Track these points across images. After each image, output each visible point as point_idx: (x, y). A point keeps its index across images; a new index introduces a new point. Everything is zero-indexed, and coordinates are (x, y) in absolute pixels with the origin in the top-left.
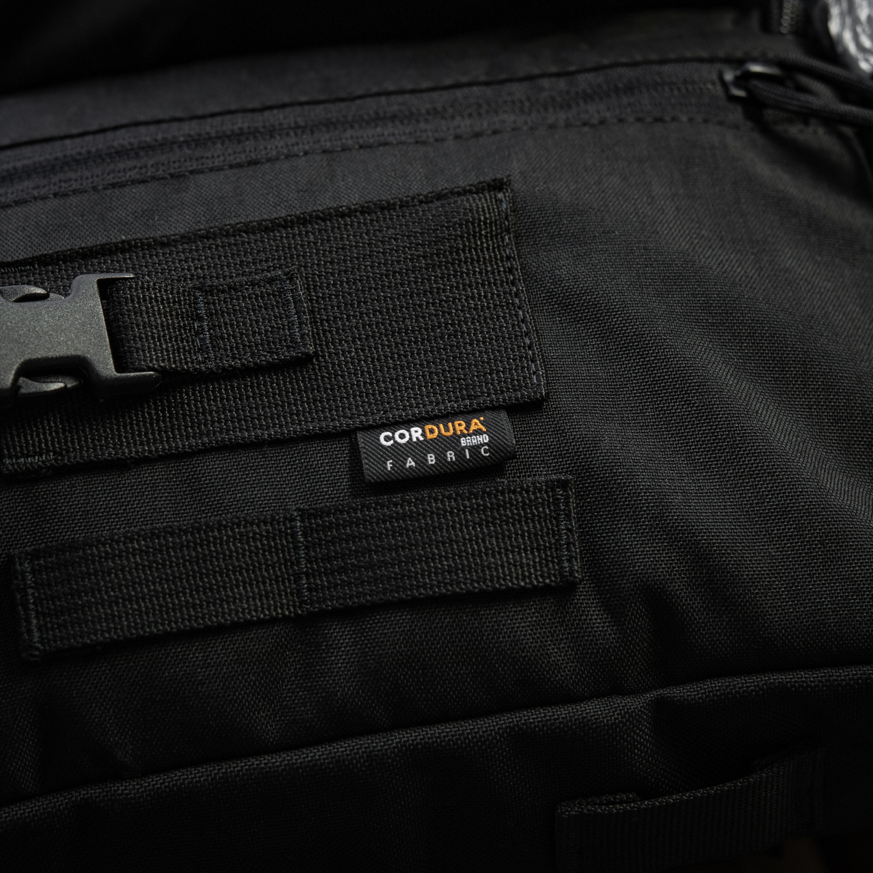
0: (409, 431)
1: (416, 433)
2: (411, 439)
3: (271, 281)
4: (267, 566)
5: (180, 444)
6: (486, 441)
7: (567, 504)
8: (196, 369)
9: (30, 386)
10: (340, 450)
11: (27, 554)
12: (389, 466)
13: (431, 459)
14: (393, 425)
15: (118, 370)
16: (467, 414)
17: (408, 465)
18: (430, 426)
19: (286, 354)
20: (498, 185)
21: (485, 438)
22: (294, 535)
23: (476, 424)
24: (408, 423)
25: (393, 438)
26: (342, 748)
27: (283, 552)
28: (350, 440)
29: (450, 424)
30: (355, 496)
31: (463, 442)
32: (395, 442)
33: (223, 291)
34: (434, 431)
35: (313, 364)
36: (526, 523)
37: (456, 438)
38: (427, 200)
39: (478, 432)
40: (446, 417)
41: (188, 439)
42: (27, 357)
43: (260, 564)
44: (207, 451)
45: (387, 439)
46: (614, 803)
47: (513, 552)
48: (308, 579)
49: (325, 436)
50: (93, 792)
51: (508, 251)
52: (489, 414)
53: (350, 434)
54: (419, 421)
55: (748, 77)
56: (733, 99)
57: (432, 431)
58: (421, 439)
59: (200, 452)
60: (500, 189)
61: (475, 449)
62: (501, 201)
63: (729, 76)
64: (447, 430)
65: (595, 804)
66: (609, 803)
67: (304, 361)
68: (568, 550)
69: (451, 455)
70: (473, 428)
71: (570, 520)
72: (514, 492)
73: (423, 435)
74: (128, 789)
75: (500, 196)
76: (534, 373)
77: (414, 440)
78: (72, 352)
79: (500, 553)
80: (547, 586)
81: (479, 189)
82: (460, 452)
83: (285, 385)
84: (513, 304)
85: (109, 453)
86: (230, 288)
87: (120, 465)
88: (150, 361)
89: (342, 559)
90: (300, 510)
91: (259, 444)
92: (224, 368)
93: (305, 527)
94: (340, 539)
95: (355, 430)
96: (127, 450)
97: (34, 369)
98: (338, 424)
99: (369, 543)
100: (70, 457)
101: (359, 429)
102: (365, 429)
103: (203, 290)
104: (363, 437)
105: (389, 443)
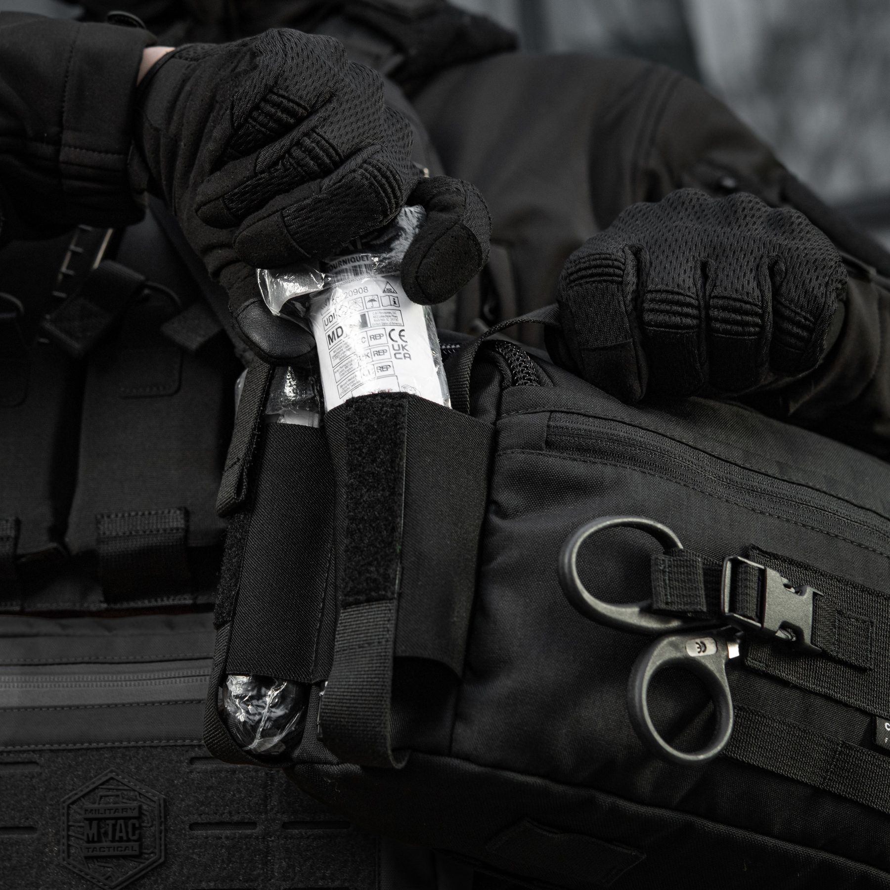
3: (864, 622)
4: (820, 760)
8: (830, 654)
9: (781, 634)
10: (867, 720)
11: (738, 707)
12: (886, 741)
15: (812, 643)
19: (862, 663)
22: (835, 752)
27: (828, 757)
28: (873, 719)
33: (846, 617)
35: (867, 673)
41: (814, 685)
42: (784, 620)
43: (818, 758)
44: (819, 694)
45: (888, 726)
48: (831, 774)
49: (863, 712)
53: (873, 717)
59: (821, 695)
67: (862, 670)
78: (798, 625)
83: (855, 677)
85: (784, 676)
86: (848, 617)
87: (785, 683)
88: (821, 644)
89: (848, 772)
90: (843, 742)
91: (838, 702)
92: (839, 658)
93: (842, 750)
94: (852, 763)
95: (875, 715)
96: (792, 678)
97: (785, 626)
98: (869, 708)
99: (862, 771)
100: (770, 671)
101: (878, 716)
102: (881, 717)
103: (839, 612)
104: (878, 721)
105: (888, 729)
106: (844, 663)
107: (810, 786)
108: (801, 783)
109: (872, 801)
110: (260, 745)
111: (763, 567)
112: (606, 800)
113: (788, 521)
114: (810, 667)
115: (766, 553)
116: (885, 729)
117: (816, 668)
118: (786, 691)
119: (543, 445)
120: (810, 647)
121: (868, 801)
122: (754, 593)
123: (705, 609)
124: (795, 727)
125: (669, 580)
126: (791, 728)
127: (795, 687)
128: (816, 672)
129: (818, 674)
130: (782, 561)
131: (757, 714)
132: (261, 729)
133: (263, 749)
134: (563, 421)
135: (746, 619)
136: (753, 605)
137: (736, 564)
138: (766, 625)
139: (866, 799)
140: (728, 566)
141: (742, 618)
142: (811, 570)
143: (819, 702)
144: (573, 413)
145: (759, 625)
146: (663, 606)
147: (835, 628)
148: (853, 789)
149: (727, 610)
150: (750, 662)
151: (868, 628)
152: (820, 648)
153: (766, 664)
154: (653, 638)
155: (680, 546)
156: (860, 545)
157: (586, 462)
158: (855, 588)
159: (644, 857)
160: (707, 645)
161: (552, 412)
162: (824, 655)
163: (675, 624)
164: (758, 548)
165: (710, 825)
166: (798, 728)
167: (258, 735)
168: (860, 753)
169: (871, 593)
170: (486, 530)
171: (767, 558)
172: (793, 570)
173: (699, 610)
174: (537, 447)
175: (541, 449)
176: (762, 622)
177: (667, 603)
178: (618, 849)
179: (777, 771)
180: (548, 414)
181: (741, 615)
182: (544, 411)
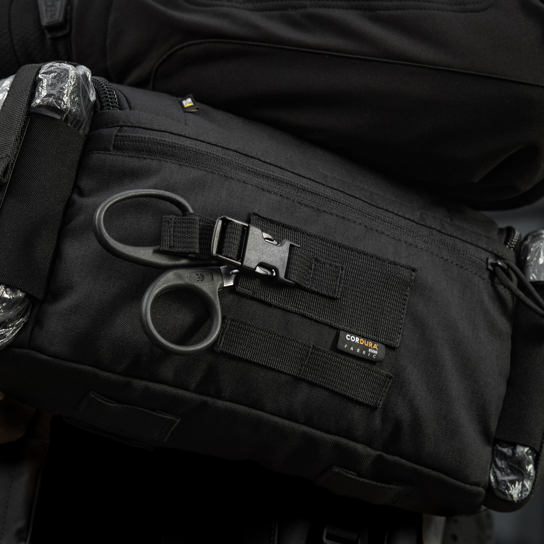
0: (355, 338)
1: (357, 340)
2: (355, 341)
3: (336, 267)
4: (296, 358)
5: (289, 307)
6: (376, 353)
7: (388, 384)
8: (304, 286)
9: (258, 270)
10: (333, 333)
11: (231, 319)
12: (345, 347)
13: (358, 350)
14: (352, 333)
15: (285, 278)
16: (374, 341)
17: (351, 349)
18: (362, 340)
19: (330, 294)
20: (414, 270)
21: (376, 352)
22: (308, 353)
23: (375, 346)
24: (356, 335)
25: (350, 338)
26: (287, 423)
27: (302, 355)
28: (337, 331)
29: (368, 342)
30: (331, 350)
31: (370, 350)
32: (350, 339)
33: (321, 263)
34: (363, 342)
35: (337, 301)
36: (374, 383)
37: (368, 348)
38: (391, 263)
39: (375, 349)
40: (367, 339)
41: (292, 307)
42: (261, 261)
43: (294, 356)
44: (296, 313)
45: (348, 337)
46: (349, 474)
47: (366, 390)
48: (305, 367)
49: (331, 326)
50: (209, 400)
51: (407, 293)
52: (380, 344)
53: (338, 330)
54: (360, 336)
55: (497, 265)
56: (487, 269)
57: (362, 342)
58: (358, 342)
60: (414, 271)
61: (372, 354)
62: (412, 275)
63: (491, 261)
64: (366, 344)
65: (344, 471)
66: (347, 473)
67: (334, 299)
68: (381, 397)
69: (364, 352)
70: (374, 347)
71: (386, 389)
72: (376, 373)
73: (359, 341)
74: (220, 403)
75: (413, 273)
76: (398, 338)
77: (356, 342)
78: (274, 265)
79: (363, 389)
80: (370, 405)
81: (407, 268)
82: (367, 352)
83: (326, 303)
84: (401, 312)
85: (268, 300)
86: (323, 263)
87: (269, 305)
88: (294, 278)
89: (318, 367)
90: (313, 346)
91: (311, 319)
92: (312, 290)
93: (312, 352)
94: (320, 361)
96: (274, 302)
97: (262, 265)
98: (336, 325)
99: (328, 366)
100: (257, 296)
101: (341, 329)
102: (343, 330)
103: (316, 260)
104: (342, 333)
105: (349, 339)
106: (318, 294)
107: (290, 375)
108: (282, 372)
109: (335, 387)
111: (247, 225)
113: (287, 198)
114: (290, 295)
115: (265, 219)
116: (346, 339)
117: (294, 296)
118: (270, 310)
119: (112, 148)
120: (284, 280)
121: (333, 387)
123: (197, 251)
124: (275, 334)
125: (174, 231)
126: (272, 335)
127: (275, 307)
128: (294, 298)
129: (295, 300)
130: (276, 225)
131: (245, 324)
134: (128, 132)
135: (228, 259)
136: (235, 249)
137: (226, 222)
138: (246, 263)
139: (331, 385)
140: (220, 222)
141: (225, 258)
142: (299, 231)
143: (296, 318)
144: (136, 127)
145: (240, 263)
146: (167, 249)
147: (311, 270)
148: (322, 378)
149: (214, 252)
150: (239, 289)
151: (339, 271)
152: (294, 282)
153: (253, 291)
154: (162, 270)
155: (191, 211)
156: (343, 218)
157: (140, 158)
158: (334, 244)
159: (178, 421)
160: (205, 277)
161: (121, 126)
162: (297, 286)
163: (184, 261)
164: (257, 215)
166: (278, 334)
168: (327, 354)
169: (347, 248)
170: (70, 203)
171: (265, 222)
172: (284, 231)
173: (193, 252)
174: (107, 149)
175: (109, 151)
176: (242, 262)
177: (170, 247)
178: (159, 415)
179: (262, 363)
180: (118, 128)
181: (224, 256)
182: (117, 126)
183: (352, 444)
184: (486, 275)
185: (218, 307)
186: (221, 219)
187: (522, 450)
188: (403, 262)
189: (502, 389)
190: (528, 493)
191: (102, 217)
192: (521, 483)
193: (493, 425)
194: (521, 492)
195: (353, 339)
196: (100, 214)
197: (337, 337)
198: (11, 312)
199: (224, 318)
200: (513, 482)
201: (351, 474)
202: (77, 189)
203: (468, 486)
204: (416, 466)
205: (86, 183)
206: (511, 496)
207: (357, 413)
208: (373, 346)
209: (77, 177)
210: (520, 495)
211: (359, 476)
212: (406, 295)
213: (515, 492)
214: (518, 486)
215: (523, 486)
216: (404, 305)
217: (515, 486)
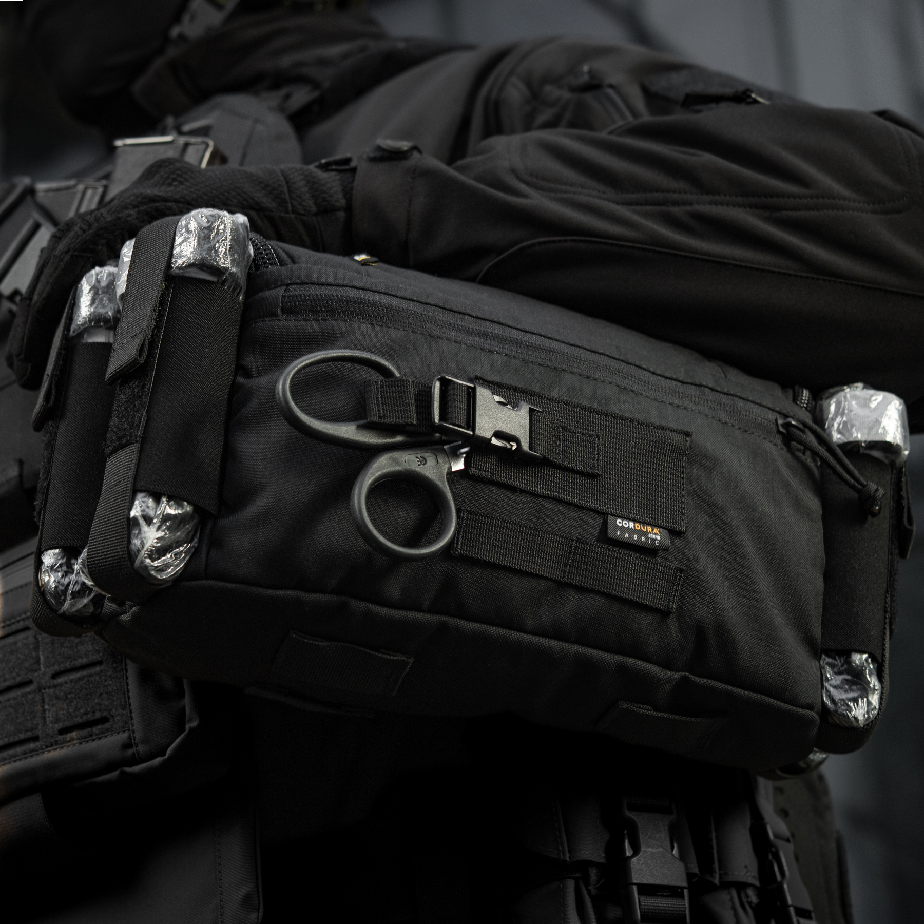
0: (629, 523)
1: (632, 525)
2: (629, 526)
3: (590, 436)
4: (557, 555)
5: (538, 490)
6: (659, 539)
7: (679, 579)
8: (555, 462)
9: (494, 441)
10: (600, 519)
11: (468, 511)
12: (618, 534)
13: (635, 537)
14: (623, 518)
15: (530, 449)
16: (654, 525)
17: (626, 536)
18: (637, 525)
19: (589, 470)
20: (688, 434)
21: (658, 538)
22: (571, 548)
23: (656, 531)
24: (629, 520)
25: (622, 523)
26: (554, 643)
27: (565, 552)
28: (604, 517)
29: (645, 527)
30: (598, 540)
31: (650, 535)
32: (622, 525)
33: (571, 432)
34: (638, 527)
35: (597, 479)
36: (662, 580)
37: (647, 533)
38: (657, 427)
39: (656, 534)
40: (644, 523)
41: (542, 490)
42: (497, 429)
43: (554, 554)
44: (549, 498)
45: (619, 522)
46: (642, 709)
47: (653, 590)
48: (570, 567)
49: (596, 511)
51: (684, 464)
52: (661, 530)
53: (605, 515)
54: (634, 521)
55: (789, 424)
56: (779, 432)
57: (638, 526)
58: (633, 528)
59: (551, 498)
60: (688, 436)
61: (653, 540)
62: (687, 441)
63: (780, 422)
64: (644, 528)
65: (634, 706)
66: (640, 708)
67: (594, 476)
68: (674, 598)
69: (643, 539)
70: (654, 532)
71: (678, 586)
72: (662, 566)
75: (688, 439)
76: (683, 520)
78: (513, 434)
79: (648, 588)
80: (661, 610)
81: (680, 432)
82: (647, 538)
83: (584, 483)
84: (680, 488)
85: (512, 482)
86: (574, 432)
87: (514, 489)
88: (541, 451)
89: (586, 565)
90: (577, 538)
91: (569, 504)
92: (565, 466)
93: (577, 546)
94: (589, 557)
95: (608, 514)
96: (519, 485)
97: (498, 435)
98: (602, 508)
99: (599, 563)
100: (496, 478)
101: (609, 514)
102: (612, 515)
103: (563, 428)
104: (610, 518)
105: (620, 525)
106: (572, 471)
107: (551, 579)
108: (541, 577)
109: (613, 589)
110: (72, 605)
111: (472, 385)
112: (359, 606)
113: (515, 357)
114: (538, 474)
115: (490, 383)
116: (617, 524)
117: (543, 475)
118: (516, 496)
119: (279, 312)
120: (528, 453)
121: (609, 589)
122: (463, 406)
123: (415, 422)
124: (526, 527)
125: (382, 398)
126: (523, 528)
127: (523, 491)
128: (543, 478)
129: (546, 480)
130: (506, 389)
131: (486, 516)
132: (70, 592)
133: (74, 609)
134: (297, 291)
135: (456, 428)
136: (462, 417)
137: (445, 383)
138: (479, 432)
139: (607, 588)
140: (438, 384)
141: (451, 426)
142: (537, 396)
143: (550, 505)
144: (307, 283)
145: (471, 433)
146: (376, 419)
147: (560, 441)
148: (593, 579)
149: (437, 421)
150: (473, 471)
151: (595, 441)
152: (541, 454)
153: (490, 473)
154: (374, 452)
155: (398, 375)
156: (588, 377)
157: (318, 320)
158: (582, 409)
159: (412, 660)
160: (428, 459)
161: (288, 285)
162: (544, 462)
163: (399, 439)
164: (481, 378)
165: (465, 624)
166: (530, 527)
167: (69, 597)
168: (595, 547)
169: (599, 413)
170: (234, 389)
171: (491, 387)
172: (518, 396)
173: (410, 423)
174: (273, 315)
175: (277, 315)
176: (474, 430)
177: (380, 417)
178: (385, 656)
179: (515, 567)
180: (284, 288)
181: (451, 424)
182: (281, 285)
183: (643, 665)
184: (778, 440)
185: (449, 495)
186: (439, 380)
187: (859, 658)
188: (673, 425)
189: (820, 584)
190: (876, 712)
191: (288, 386)
192: (865, 699)
193: (817, 631)
194: (868, 712)
195: (626, 524)
196: (284, 384)
197: (605, 524)
198: (179, 533)
199: (458, 511)
200: (855, 700)
201: (645, 709)
202: (241, 369)
203: (800, 710)
204: (730, 688)
205: (252, 361)
206: (856, 719)
207: (645, 621)
208: (653, 530)
209: (239, 354)
210: (866, 716)
211: (655, 710)
212: (683, 467)
213: (859, 712)
214: (862, 703)
215: (869, 703)
216: (683, 478)
217: (858, 705)
